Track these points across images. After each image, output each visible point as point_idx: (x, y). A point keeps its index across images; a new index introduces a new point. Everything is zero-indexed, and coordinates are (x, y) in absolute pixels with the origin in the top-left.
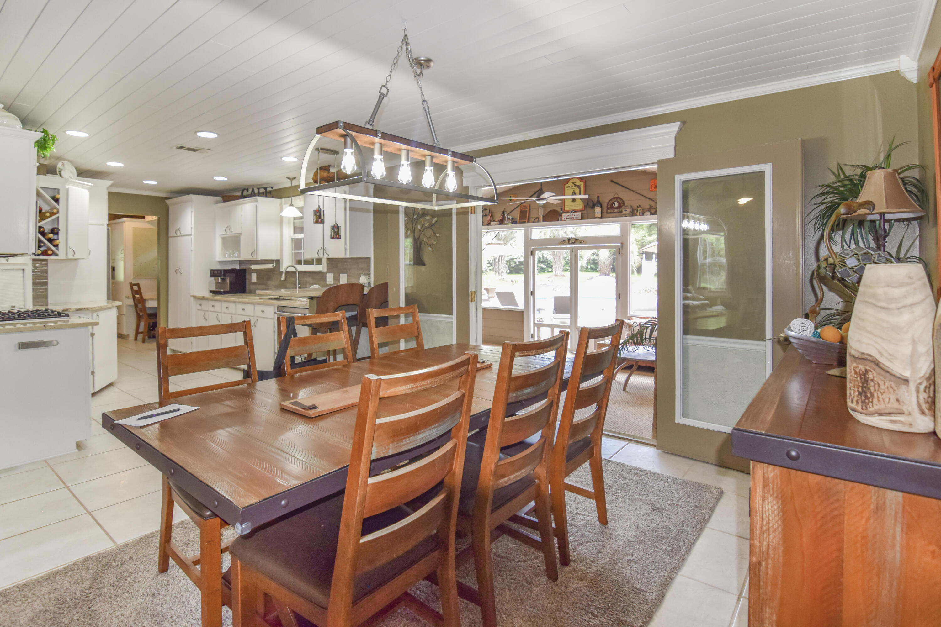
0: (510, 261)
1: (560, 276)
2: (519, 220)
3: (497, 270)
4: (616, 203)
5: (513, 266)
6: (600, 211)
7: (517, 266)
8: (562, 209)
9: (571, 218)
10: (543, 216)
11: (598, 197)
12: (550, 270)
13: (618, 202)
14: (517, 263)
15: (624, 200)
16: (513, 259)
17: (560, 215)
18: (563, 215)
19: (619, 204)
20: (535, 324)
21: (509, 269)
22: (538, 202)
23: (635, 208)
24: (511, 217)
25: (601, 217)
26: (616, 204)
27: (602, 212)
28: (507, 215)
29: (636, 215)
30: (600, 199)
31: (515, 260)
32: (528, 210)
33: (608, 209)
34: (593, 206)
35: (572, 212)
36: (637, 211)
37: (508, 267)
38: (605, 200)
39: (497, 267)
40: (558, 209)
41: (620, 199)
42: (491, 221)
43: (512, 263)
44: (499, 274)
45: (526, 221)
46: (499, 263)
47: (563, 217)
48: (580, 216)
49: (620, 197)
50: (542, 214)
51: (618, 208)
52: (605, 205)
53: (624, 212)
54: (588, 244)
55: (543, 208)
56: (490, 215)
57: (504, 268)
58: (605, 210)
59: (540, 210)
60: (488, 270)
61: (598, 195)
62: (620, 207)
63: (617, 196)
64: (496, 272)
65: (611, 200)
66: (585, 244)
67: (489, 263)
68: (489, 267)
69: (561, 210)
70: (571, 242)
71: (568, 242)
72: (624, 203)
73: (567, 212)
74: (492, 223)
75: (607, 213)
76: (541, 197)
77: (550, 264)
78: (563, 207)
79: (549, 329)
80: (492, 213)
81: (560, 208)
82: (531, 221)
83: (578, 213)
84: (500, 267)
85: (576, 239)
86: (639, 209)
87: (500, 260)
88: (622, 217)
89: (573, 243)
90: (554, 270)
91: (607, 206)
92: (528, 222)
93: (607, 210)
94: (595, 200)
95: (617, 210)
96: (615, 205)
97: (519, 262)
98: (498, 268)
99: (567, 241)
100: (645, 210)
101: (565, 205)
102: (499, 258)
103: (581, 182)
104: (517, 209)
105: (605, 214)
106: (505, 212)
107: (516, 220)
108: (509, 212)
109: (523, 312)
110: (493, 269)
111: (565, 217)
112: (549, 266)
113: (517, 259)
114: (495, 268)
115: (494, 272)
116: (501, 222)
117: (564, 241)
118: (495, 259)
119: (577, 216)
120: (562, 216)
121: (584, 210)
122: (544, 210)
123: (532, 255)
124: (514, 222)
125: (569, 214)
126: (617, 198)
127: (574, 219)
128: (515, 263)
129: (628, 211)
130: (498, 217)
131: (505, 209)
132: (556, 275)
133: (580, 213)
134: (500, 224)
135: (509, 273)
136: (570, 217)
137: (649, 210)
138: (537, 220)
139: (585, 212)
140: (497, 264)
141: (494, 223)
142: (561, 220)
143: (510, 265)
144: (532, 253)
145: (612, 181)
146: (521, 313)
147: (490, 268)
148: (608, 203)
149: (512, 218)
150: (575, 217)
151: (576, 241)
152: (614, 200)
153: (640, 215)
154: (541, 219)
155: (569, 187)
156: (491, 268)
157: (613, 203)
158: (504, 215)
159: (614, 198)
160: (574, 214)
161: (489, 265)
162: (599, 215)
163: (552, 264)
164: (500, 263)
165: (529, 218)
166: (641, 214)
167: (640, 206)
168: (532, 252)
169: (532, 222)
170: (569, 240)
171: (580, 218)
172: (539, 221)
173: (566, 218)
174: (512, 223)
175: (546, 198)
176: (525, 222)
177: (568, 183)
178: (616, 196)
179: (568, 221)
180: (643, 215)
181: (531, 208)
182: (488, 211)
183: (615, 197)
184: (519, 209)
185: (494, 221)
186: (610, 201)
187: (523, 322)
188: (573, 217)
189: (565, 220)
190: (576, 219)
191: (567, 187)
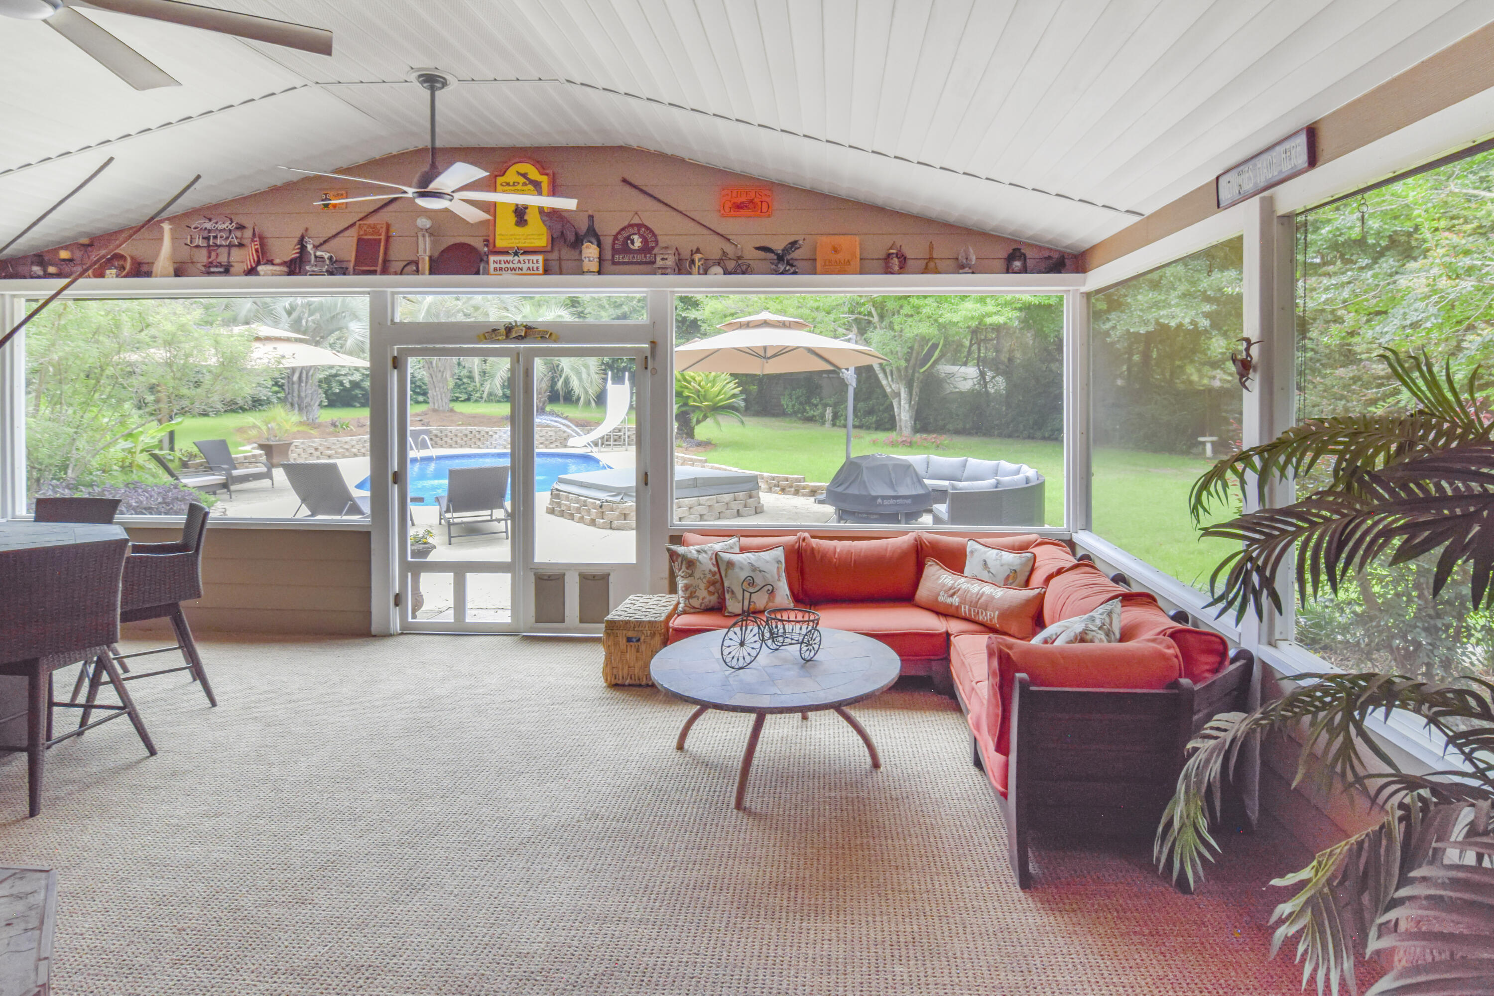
0: (328, 380)
1: (444, 411)
2: (356, 264)
3: (296, 399)
4: (636, 237)
5: (338, 391)
6: (597, 255)
7: (345, 390)
8: (487, 242)
9: (514, 269)
10: (431, 258)
11: (591, 217)
12: (421, 398)
13: (641, 236)
14: (348, 385)
15: (656, 232)
16: (336, 375)
17: (482, 260)
18: (492, 258)
19: (645, 241)
20: (406, 567)
21: (327, 398)
22: (423, 202)
23: (686, 254)
24: (326, 256)
25: (599, 273)
26: (638, 243)
27: (601, 260)
28: (316, 247)
29: (690, 273)
30: (597, 227)
31: (341, 378)
32: (383, 237)
33: (615, 251)
34: (577, 243)
35: (516, 254)
36: (693, 262)
37: (325, 393)
38: (609, 227)
39: (296, 394)
40: (478, 243)
41: (647, 228)
42: (258, 263)
43: (334, 384)
44: (300, 409)
45: (379, 269)
46: (300, 385)
47: (492, 266)
48: (541, 265)
49: (646, 223)
50: (428, 253)
51: (640, 251)
52: (608, 242)
53: (659, 263)
54: (561, 343)
55: (431, 235)
56: (256, 245)
57: (315, 395)
58: (608, 255)
59: (421, 239)
60: (275, 400)
61: (590, 213)
62: (646, 249)
63: (640, 222)
64: (292, 405)
65: (623, 229)
66: (555, 341)
67: (276, 384)
68: (277, 392)
69: (487, 245)
70: (514, 335)
71: (507, 336)
72: (657, 242)
73: (505, 252)
74: (260, 268)
75: (614, 263)
76: (432, 187)
77: (420, 387)
78: (491, 241)
79: (448, 577)
80: (262, 238)
81: (481, 239)
82: (392, 270)
83: (534, 258)
84: (303, 394)
85: (528, 328)
86: (697, 257)
87: (304, 379)
88: (655, 274)
89: (520, 338)
90: (430, 400)
91: (614, 244)
92: (385, 271)
93: (613, 256)
94: (583, 227)
95: (639, 258)
96: (633, 243)
97: (350, 382)
98: (299, 396)
99: (503, 330)
100: (711, 262)
101: (497, 233)
102: (301, 373)
103: (542, 174)
104: (347, 233)
105: (607, 265)
106: (306, 239)
107: (344, 265)
108: (322, 240)
109: (367, 534)
110: (286, 398)
111: (498, 266)
112: (418, 390)
113: (345, 375)
114: (289, 397)
115: (289, 406)
116: (295, 267)
117: (494, 330)
118: (289, 378)
119: (531, 265)
120: (488, 262)
121: (552, 251)
122: (434, 243)
123: (395, 367)
124: (337, 268)
125: (509, 258)
126: (640, 226)
127: (524, 271)
128: (341, 384)
129: (670, 262)
130: (287, 251)
131: (307, 230)
132: (435, 411)
133: (540, 258)
134: (291, 273)
135: (326, 406)
136: (511, 265)
137: (719, 263)
138: (412, 266)
139: (555, 255)
140: (296, 386)
141: (269, 268)
142: (487, 273)
143: (330, 388)
144: (397, 363)
145: (625, 181)
146: (362, 537)
147: (279, 395)
148: (616, 238)
149: (331, 258)
150: (525, 266)
151: (529, 332)
152: (631, 230)
153: (699, 274)
154: (425, 265)
155: (508, 184)
156: (281, 395)
157: (628, 238)
158: (303, 248)
159: (631, 226)
160: (522, 258)
161: (276, 388)
162: (595, 267)
163: (424, 387)
164: (303, 385)
165: (386, 261)
166: (701, 271)
167: (698, 251)
168: (395, 359)
169: (396, 273)
170: (509, 329)
171: (541, 271)
172: (417, 272)
173: (501, 269)
174: (331, 273)
175: (449, 191)
176: (373, 272)
177: (503, 174)
178: (636, 221)
179: (507, 277)
180: (706, 273)
181: (393, 232)
182: (248, 233)
183: (632, 222)
184: (353, 233)
185: (271, 262)
186: (619, 233)
187: (369, 562)
188: (520, 266)
189: (498, 272)
190: (529, 272)
191: (502, 185)
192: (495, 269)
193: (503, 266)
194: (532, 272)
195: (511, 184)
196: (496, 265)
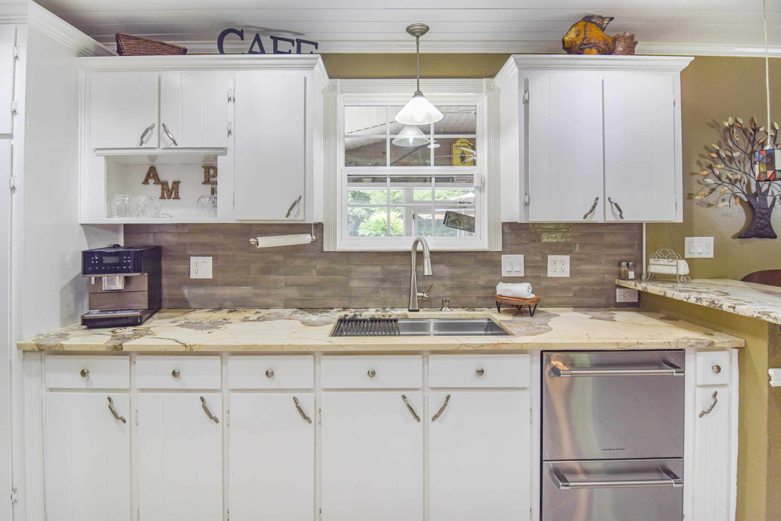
9: (463, 180)
127: (468, 181)
142: (453, 181)
155: (457, 146)
177: (455, 143)
179: (461, 183)
188: (466, 179)
189: (457, 181)
190: (469, 181)
191: (455, 147)
192: (456, 180)
193: (459, 179)
194: (470, 181)
195: (459, 146)
196: (456, 179)
